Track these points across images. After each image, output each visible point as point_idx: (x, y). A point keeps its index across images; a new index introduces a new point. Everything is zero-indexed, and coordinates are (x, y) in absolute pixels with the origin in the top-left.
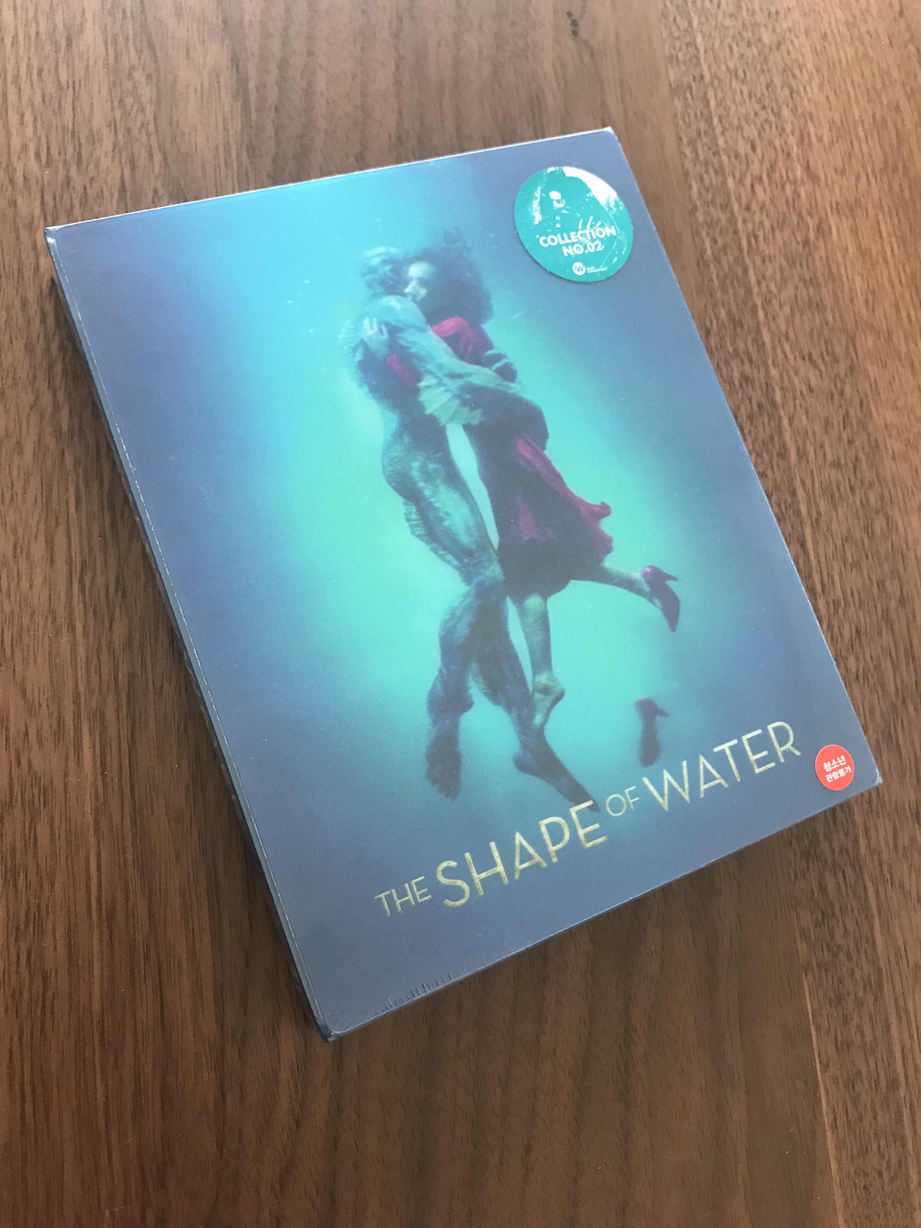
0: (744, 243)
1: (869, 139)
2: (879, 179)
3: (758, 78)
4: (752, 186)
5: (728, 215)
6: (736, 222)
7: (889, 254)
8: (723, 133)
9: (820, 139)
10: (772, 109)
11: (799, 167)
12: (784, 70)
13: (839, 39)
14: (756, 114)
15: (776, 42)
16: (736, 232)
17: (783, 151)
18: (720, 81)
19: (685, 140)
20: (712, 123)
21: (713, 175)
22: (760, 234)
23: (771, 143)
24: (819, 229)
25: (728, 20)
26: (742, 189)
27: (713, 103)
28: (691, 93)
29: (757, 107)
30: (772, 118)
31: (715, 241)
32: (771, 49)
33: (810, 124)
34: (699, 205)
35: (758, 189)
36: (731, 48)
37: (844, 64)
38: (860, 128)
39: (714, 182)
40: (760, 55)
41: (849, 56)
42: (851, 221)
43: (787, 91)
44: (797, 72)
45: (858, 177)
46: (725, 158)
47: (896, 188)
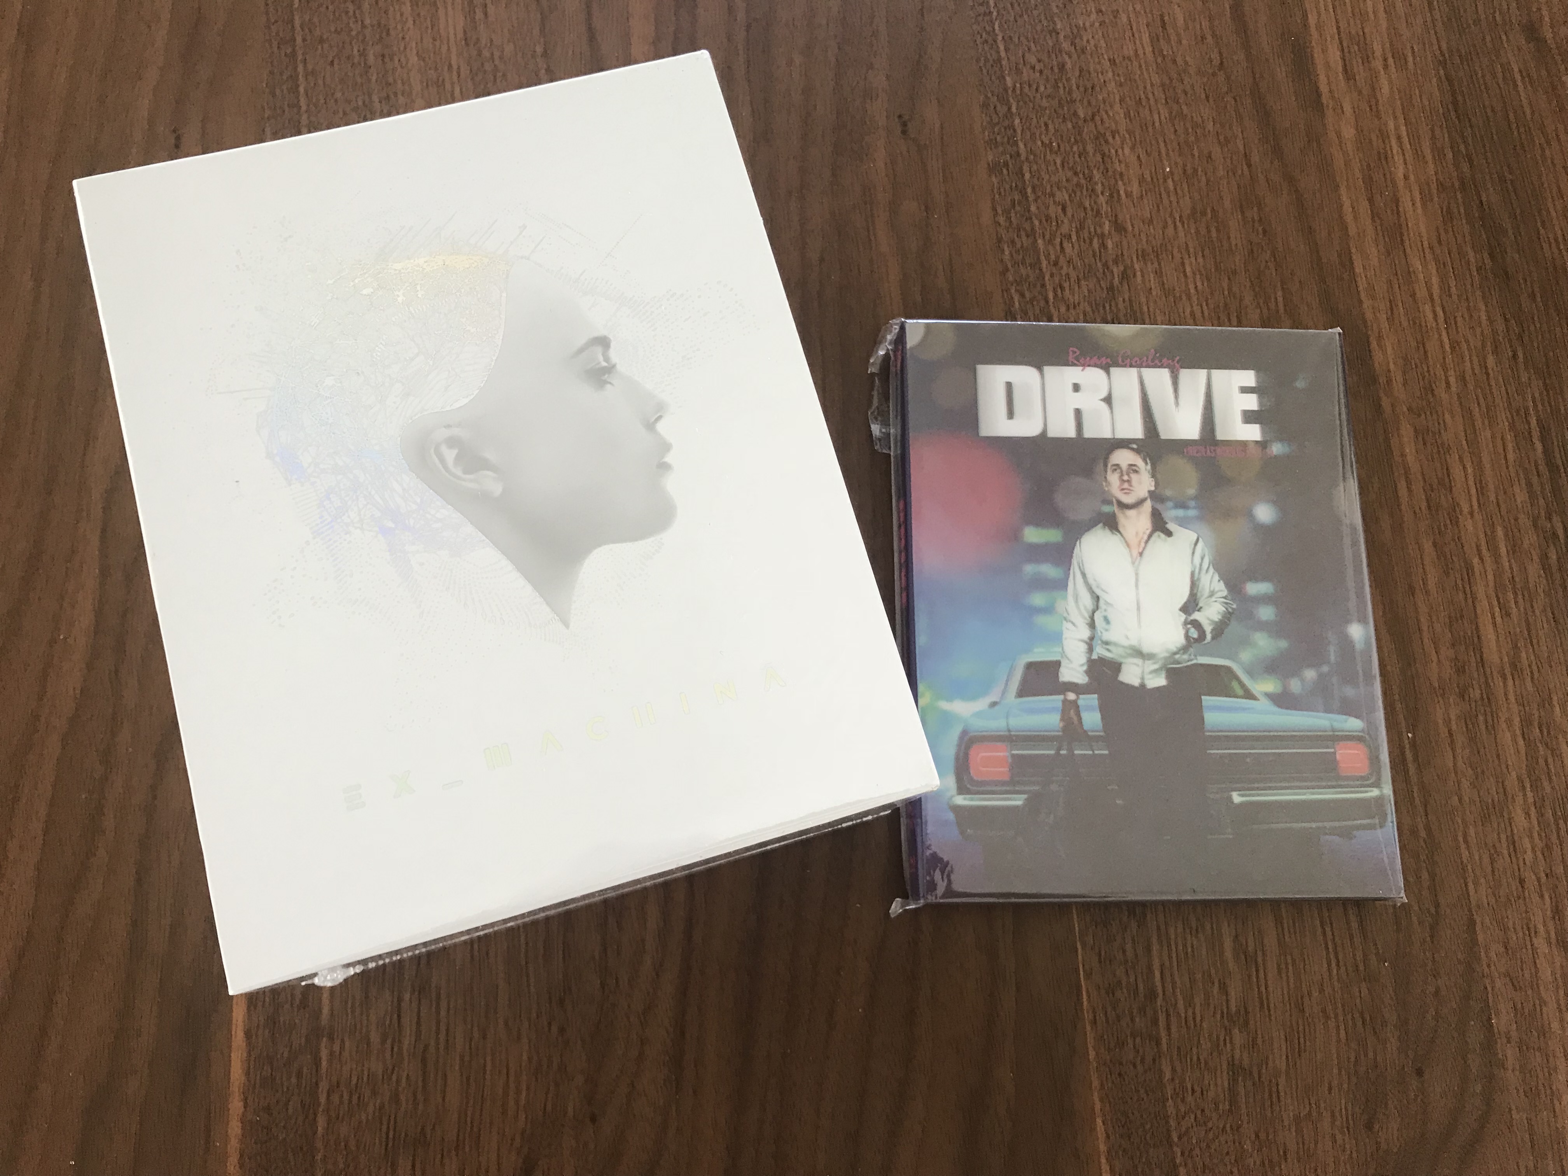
0: (1051, 296)
1: (1178, 188)
2: (1186, 226)
3: (1072, 148)
4: (1061, 243)
5: (1037, 271)
6: (1044, 278)
7: (1192, 291)
8: (1036, 200)
9: (1129, 195)
10: (1084, 174)
11: (1107, 223)
12: (1097, 138)
13: (1152, 102)
14: (1067, 180)
15: (1090, 114)
16: (1043, 286)
17: (1092, 210)
18: (1035, 156)
19: (999, 211)
20: (1026, 193)
21: (1024, 238)
22: (1066, 285)
23: (1081, 205)
24: (1124, 276)
25: (1044, 100)
26: (1050, 248)
27: (1027, 176)
28: (1008, 170)
29: (1070, 174)
30: (1083, 181)
31: (1022, 295)
32: (1085, 121)
33: (1120, 183)
34: (1009, 266)
35: (1067, 246)
36: (1046, 125)
37: (1157, 124)
38: (1170, 181)
39: (1025, 245)
40: (1074, 127)
41: (1163, 118)
42: (1156, 265)
43: (1099, 158)
44: (1110, 139)
45: (1165, 227)
46: (1037, 223)
47: (1203, 231)
